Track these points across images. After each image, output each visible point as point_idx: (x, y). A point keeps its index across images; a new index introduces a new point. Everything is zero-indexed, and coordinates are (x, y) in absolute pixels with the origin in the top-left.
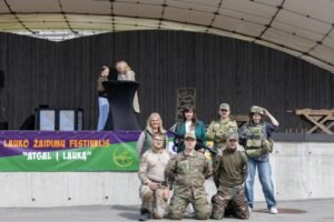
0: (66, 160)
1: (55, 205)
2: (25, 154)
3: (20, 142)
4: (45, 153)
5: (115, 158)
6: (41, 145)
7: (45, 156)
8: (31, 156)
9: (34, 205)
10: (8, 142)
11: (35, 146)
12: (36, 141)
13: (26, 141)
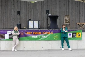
0: (42, 38)
1: (39, 49)
2: (31, 36)
3: (30, 33)
4: (36, 36)
5: (54, 37)
6: (35, 34)
7: (36, 37)
8: (33, 36)
9: (34, 49)
10: (27, 33)
11: (34, 34)
12: (34, 33)
13: (31, 33)
